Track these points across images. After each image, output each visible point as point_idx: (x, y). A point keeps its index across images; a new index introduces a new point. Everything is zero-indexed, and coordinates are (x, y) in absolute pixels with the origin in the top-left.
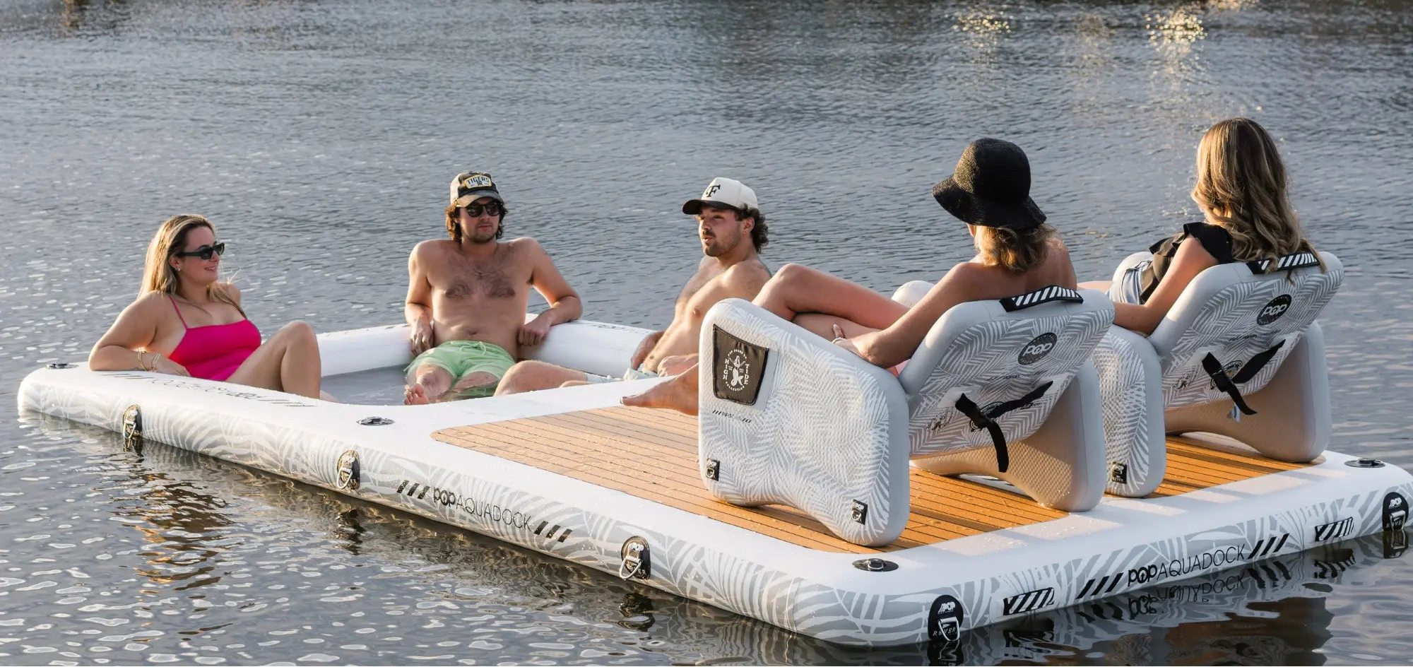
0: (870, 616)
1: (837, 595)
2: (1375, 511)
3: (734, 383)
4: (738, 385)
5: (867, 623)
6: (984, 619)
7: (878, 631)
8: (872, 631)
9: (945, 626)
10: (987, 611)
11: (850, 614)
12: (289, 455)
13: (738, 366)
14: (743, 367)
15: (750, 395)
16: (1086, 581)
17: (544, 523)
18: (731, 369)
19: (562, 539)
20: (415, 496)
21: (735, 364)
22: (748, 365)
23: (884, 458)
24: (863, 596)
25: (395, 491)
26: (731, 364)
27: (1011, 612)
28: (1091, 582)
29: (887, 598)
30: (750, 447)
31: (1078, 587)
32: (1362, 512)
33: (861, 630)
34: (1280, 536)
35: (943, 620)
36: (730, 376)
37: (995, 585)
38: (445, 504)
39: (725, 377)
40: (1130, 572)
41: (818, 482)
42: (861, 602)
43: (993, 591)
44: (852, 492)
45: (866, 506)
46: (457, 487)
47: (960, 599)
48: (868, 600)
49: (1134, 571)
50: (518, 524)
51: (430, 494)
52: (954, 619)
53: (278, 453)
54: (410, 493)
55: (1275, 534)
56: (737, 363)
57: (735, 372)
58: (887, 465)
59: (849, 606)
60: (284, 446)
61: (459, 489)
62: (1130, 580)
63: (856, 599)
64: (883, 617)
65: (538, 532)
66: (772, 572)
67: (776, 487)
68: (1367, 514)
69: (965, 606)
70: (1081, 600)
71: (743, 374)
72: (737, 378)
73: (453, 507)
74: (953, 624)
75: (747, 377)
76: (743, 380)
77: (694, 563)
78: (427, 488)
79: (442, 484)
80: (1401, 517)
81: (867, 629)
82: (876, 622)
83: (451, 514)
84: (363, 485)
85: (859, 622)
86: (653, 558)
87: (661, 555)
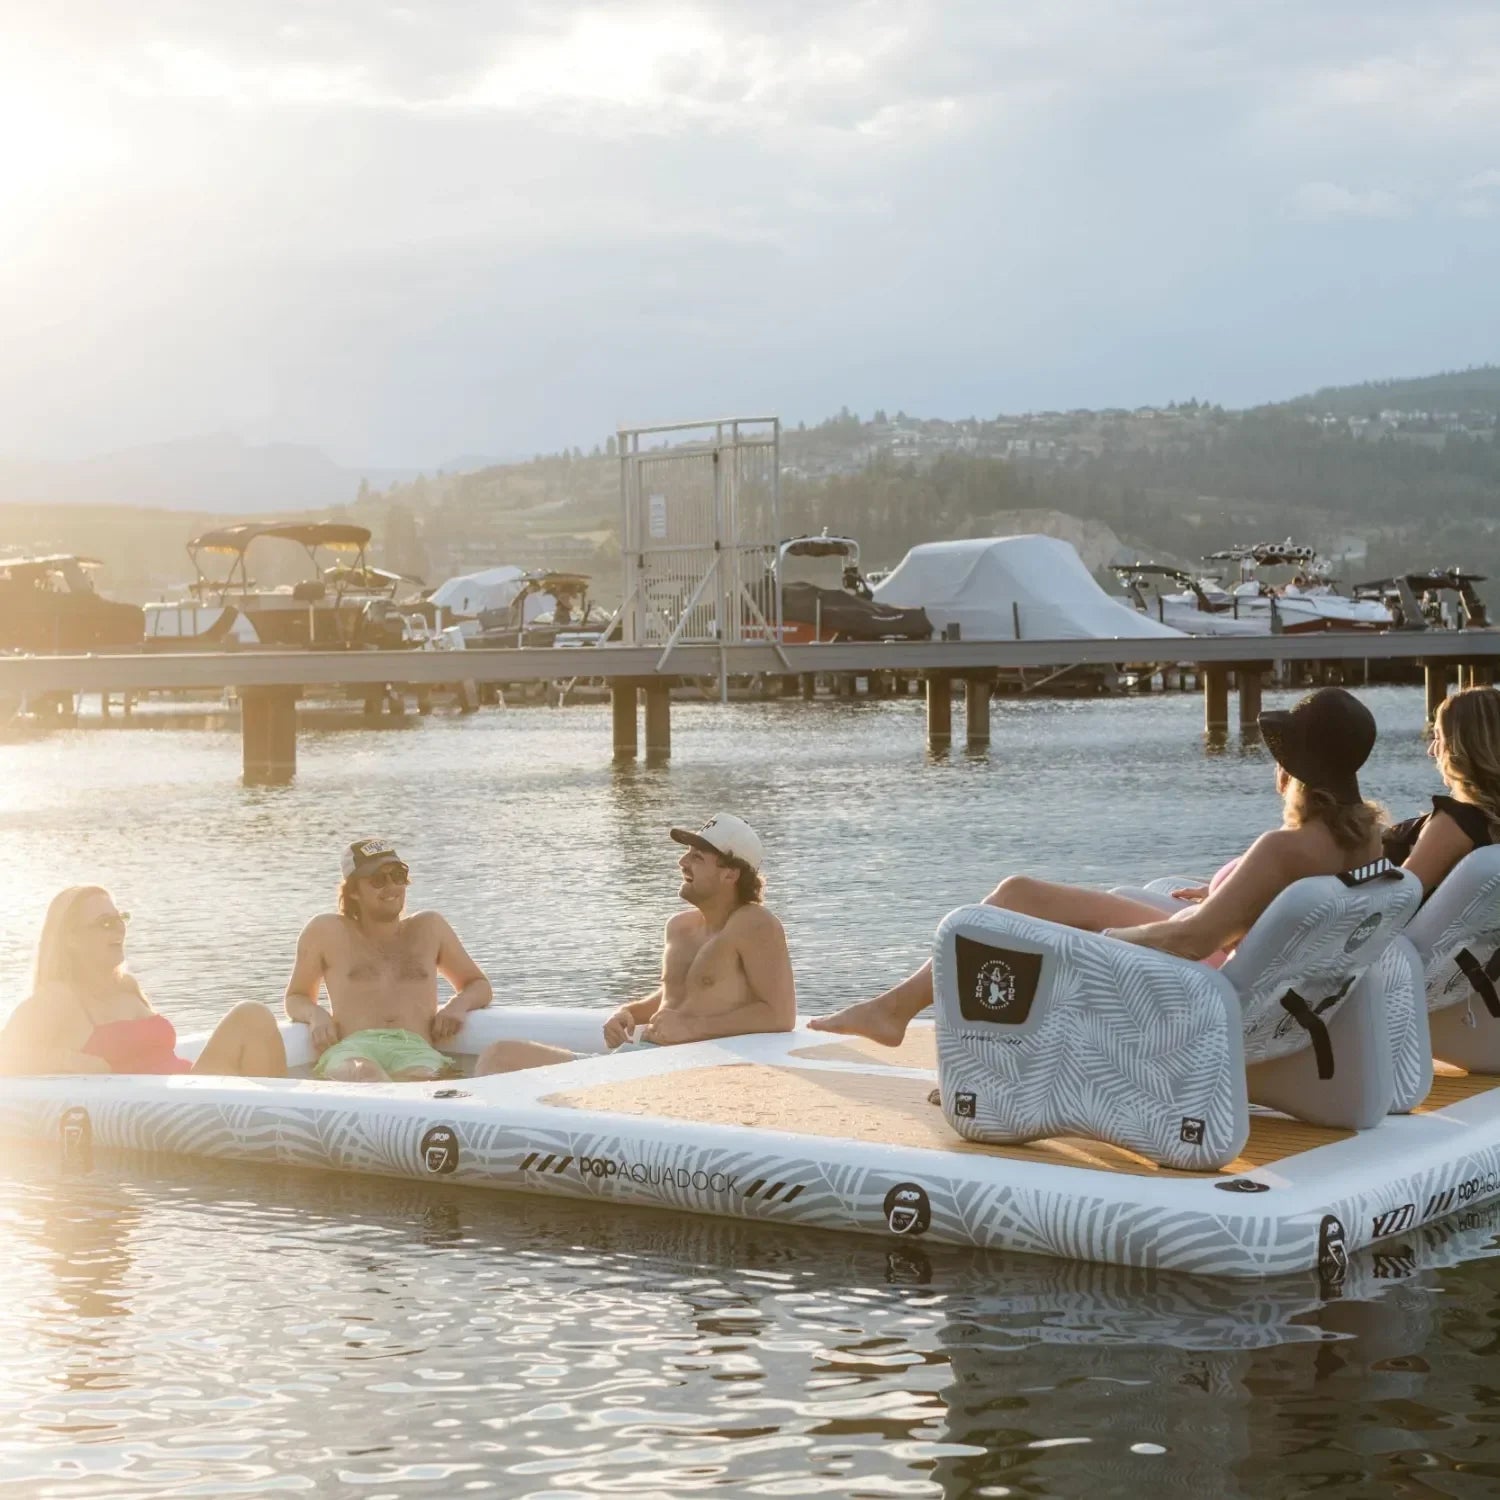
0: (1263, 1242)
1: (1219, 1221)
3: (992, 1000)
4: (1000, 1002)
5: (1260, 1250)
6: (1358, 1241)
7: (1274, 1258)
8: (1267, 1260)
9: (1334, 1250)
10: (1360, 1234)
11: (1240, 1242)
12: (340, 1140)
13: (999, 980)
14: (1006, 980)
15: (1016, 1012)
17: (760, 1183)
18: (986, 983)
19: (788, 1199)
20: (549, 1171)
21: (993, 978)
22: (1012, 978)
23: (1225, 1065)
24: (1252, 1220)
25: (516, 1168)
26: (987, 978)
27: (1380, 1233)
28: (1434, 1198)
29: (1282, 1220)
30: (1021, 1073)
31: (1424, 1205)
33: (1253, 1259)
35: (1332, 1243)
36: (987, 993)
37: (1364, 1205)
38: (599, 1175)
39: (979, 995)
40: (1460, 1187)
41: (1129, 1103)
42: (1250, 1227)
43: (1363, 1210)
44: (1181, 1108)
45: (1202, 1123)
46: (616, 1153)
47: (1341, 1220)
48: (1259, 1224)
50: (717, 1187)
51: (575, 1165)
53: (320, 1141)
54: (542, 1168)
56: (996, 976)
57: (994, 988)
58: (1228, 1073)
59: (1236, 1232)
60: (331, 1132)
61: (621, 1156)
62: (1460, 1197)
63: (1245, 1223)
64: (1279, 1242)
65: (751, 1192)
66: (1118, 1205)
67: (1064, 1115)
69: (1345, 1229)
70: (1425, 1220)
71: (1006, 988)
72: (996, 994)
73: (612, 1178)
74: (1339, 1248)
75: (1012, 991)
76: (1006, 996)
77: (998, 1205)
78: (568, 1160)
79: (593, 1152)
81: (1260, 1258)
82: (1270, 1250)
83: (609, 1185)
84: (461, 1167)
85: (1251, 1251)
86: (934, 1206)
87: (946, 1201)
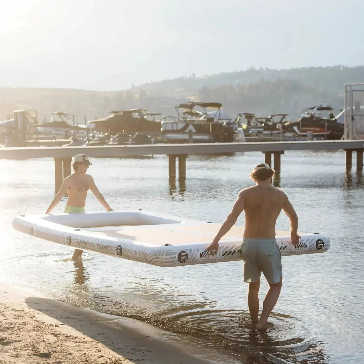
0: (163, 255)
1: (155, 251)
2: (314, 243)
5: (162, 257)
7: (165, 259)
8: (163, 259)
9: (183, 259)
10: (196, 256)
11: (158, 255)
16: (225, 252)
27: (202, 256)
28: (226, 252)
29: (167, 251)
31: (223, 253)
32: (310, 243)
33: (160, 259)
34: (284, 246)
35: (182, 257)
40: (238, 251)
42: (160, 252)
43: (197, 251)
47: (188, 253)
49: (239, 250)
52: (185, 257)
55: (282, 246)
59: (158, 253)
62: (238, 253)
64: (166, 256)
68: (311, 244)
69: (189, 254)
74: (185, 258)
80: (322, 246)
82: (164, 257)
85: (160, 257)
86: (122, 250)
87: (124, 249)
